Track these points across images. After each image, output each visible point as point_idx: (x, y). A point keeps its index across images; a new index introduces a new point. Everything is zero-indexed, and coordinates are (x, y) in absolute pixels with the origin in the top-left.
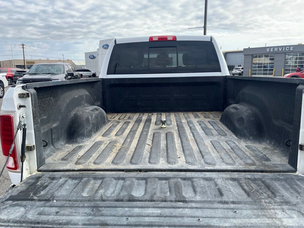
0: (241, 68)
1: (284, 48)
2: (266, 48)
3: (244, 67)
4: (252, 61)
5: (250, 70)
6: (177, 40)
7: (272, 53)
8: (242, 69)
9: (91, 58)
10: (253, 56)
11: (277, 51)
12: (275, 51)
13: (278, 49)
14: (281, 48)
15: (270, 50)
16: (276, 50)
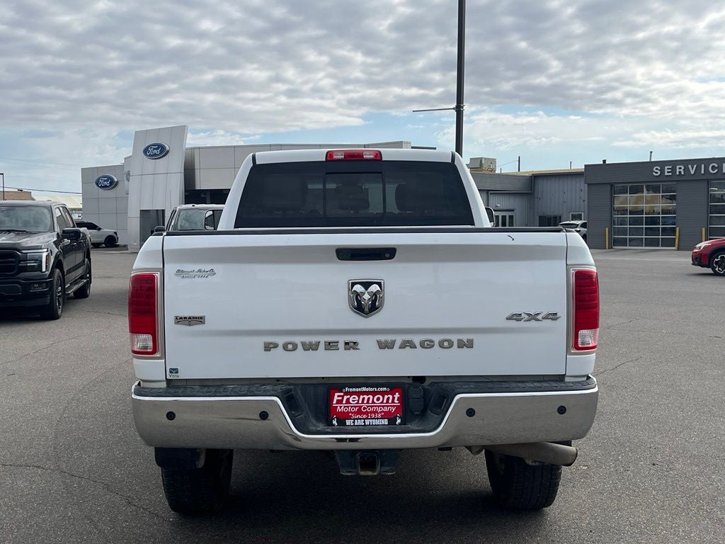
0: (579, 222)
1: (703, 166)
2: (651, 165)
3: (588, 219)
4: (612, 202)
5: (607, 229)
6: (384, 159)
7: (668, 179)
8: (584, 225)
9: (101, 187)
10: (614, 189)
11: (683, 173)
12: (678, 173)
13: (686, 169)
14: (695, 166)
15: (662, 171)
16: (680, 172)
